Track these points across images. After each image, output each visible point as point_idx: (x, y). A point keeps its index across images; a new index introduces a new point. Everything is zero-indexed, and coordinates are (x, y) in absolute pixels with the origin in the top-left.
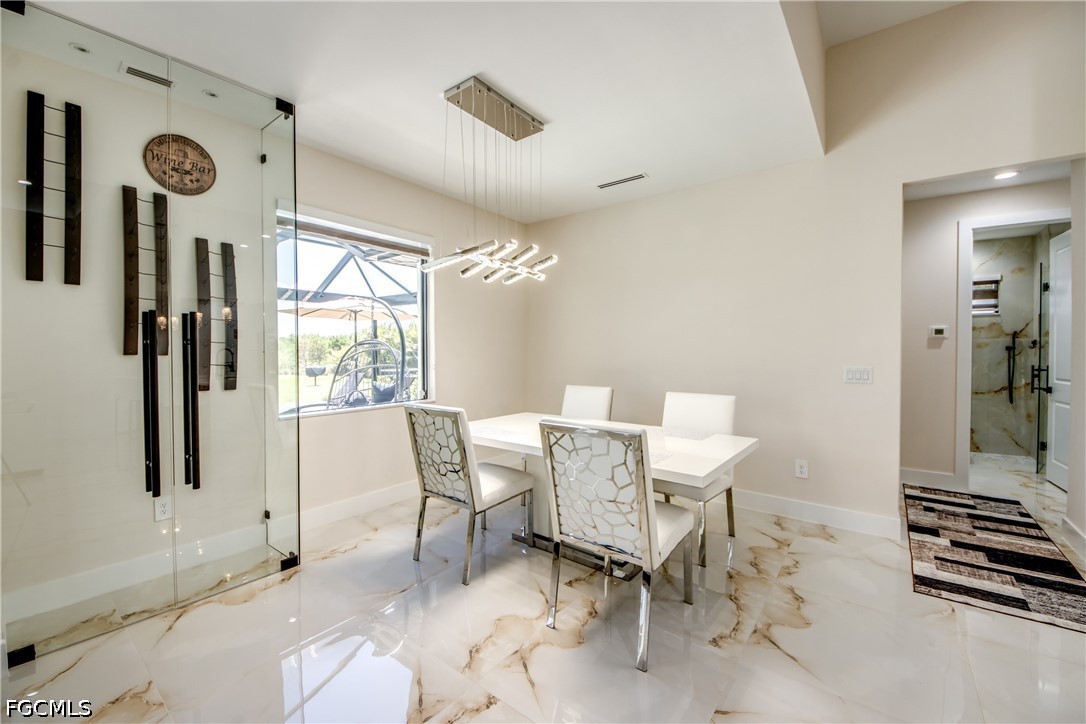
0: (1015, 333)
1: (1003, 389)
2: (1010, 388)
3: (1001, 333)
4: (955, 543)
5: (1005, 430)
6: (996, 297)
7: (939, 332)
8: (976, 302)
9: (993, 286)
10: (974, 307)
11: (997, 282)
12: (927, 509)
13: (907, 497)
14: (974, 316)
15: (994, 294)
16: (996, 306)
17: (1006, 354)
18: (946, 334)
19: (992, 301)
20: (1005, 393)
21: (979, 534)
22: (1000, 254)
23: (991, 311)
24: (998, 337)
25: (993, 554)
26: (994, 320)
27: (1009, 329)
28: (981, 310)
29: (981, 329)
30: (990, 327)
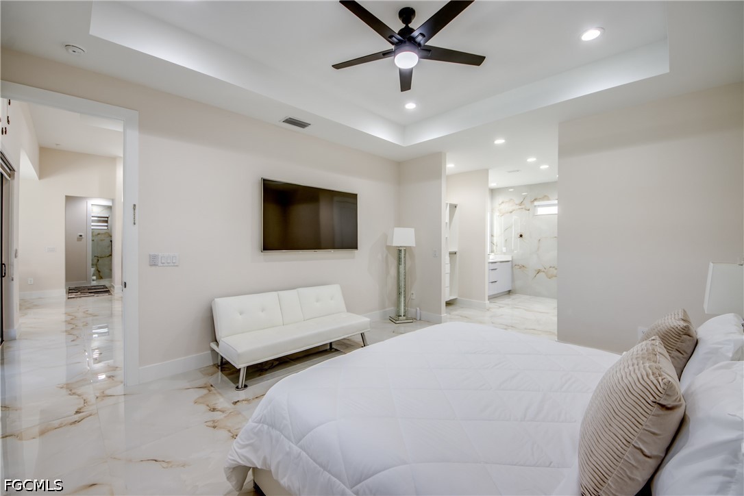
7: (81, 236)
8: (93, 224)
9: (106, 219)
11: (108, 217)
12: (75, 290)
13: (69, 290)
14: (93, 229)
15: (106, 222)
16: (107, 226)
18: (83, 237)
19: (106, 224)
22: (105, 209)
23: (106, 228)
24: (108, 237)
26: (106, 231)
28: (102, 227)
29: (99, 234)
30: (106, 233)
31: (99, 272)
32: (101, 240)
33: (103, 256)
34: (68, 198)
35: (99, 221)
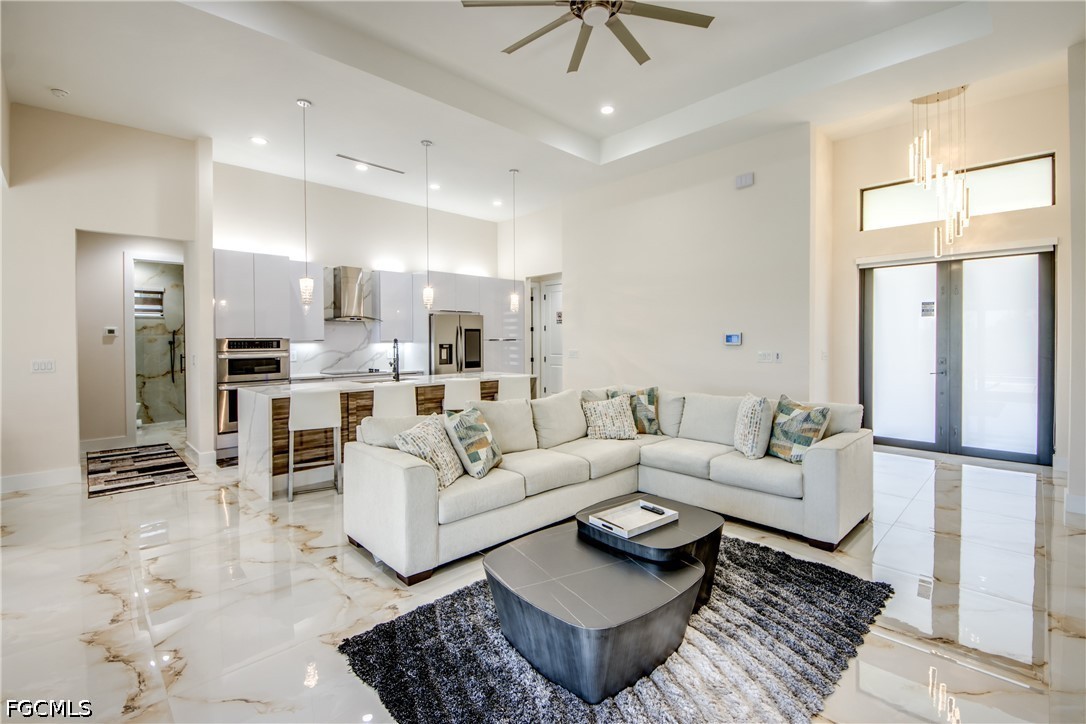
0: (174, 331)
1: (168, 372)
2: (172, 371)
3: (165, 331)
4: (118, 472)
5: (170, 403)
6: (161, 304)
7: (111, 332)
8: (137, 307)
9: (159, 296)
10: (137, 310)
11: (161, 293)
12: (103, 462)
13: (88, 459)
14: (136, 318)
15: (160, 302)
16: (161, 311)
17: (169, 347)
18: (116, 333)
19: (158, 307)
20: (170, 376)
21: (136, 464)
22: (163, 272)
23: (158, 315)
24: (164, 334)
25: (141, 470)
26: (160, 321)
27: (171, 328)
28: (151, 313)
29: (144, 328)
30: (157, 326)
31: (146, 407)
32: (150, 341)
33: (154, 374)
34: (81, 235)
35: (145, 301)
